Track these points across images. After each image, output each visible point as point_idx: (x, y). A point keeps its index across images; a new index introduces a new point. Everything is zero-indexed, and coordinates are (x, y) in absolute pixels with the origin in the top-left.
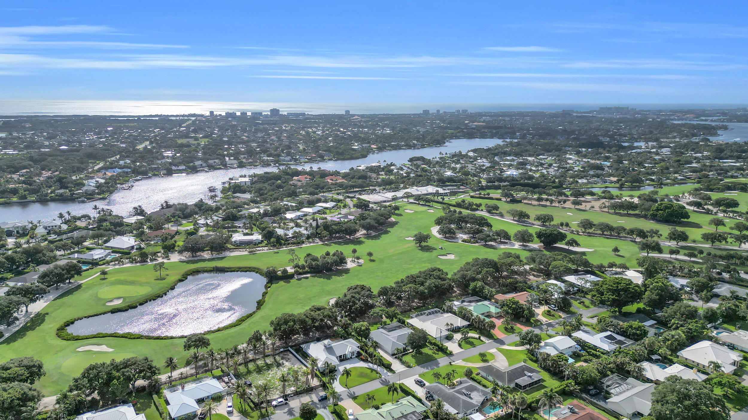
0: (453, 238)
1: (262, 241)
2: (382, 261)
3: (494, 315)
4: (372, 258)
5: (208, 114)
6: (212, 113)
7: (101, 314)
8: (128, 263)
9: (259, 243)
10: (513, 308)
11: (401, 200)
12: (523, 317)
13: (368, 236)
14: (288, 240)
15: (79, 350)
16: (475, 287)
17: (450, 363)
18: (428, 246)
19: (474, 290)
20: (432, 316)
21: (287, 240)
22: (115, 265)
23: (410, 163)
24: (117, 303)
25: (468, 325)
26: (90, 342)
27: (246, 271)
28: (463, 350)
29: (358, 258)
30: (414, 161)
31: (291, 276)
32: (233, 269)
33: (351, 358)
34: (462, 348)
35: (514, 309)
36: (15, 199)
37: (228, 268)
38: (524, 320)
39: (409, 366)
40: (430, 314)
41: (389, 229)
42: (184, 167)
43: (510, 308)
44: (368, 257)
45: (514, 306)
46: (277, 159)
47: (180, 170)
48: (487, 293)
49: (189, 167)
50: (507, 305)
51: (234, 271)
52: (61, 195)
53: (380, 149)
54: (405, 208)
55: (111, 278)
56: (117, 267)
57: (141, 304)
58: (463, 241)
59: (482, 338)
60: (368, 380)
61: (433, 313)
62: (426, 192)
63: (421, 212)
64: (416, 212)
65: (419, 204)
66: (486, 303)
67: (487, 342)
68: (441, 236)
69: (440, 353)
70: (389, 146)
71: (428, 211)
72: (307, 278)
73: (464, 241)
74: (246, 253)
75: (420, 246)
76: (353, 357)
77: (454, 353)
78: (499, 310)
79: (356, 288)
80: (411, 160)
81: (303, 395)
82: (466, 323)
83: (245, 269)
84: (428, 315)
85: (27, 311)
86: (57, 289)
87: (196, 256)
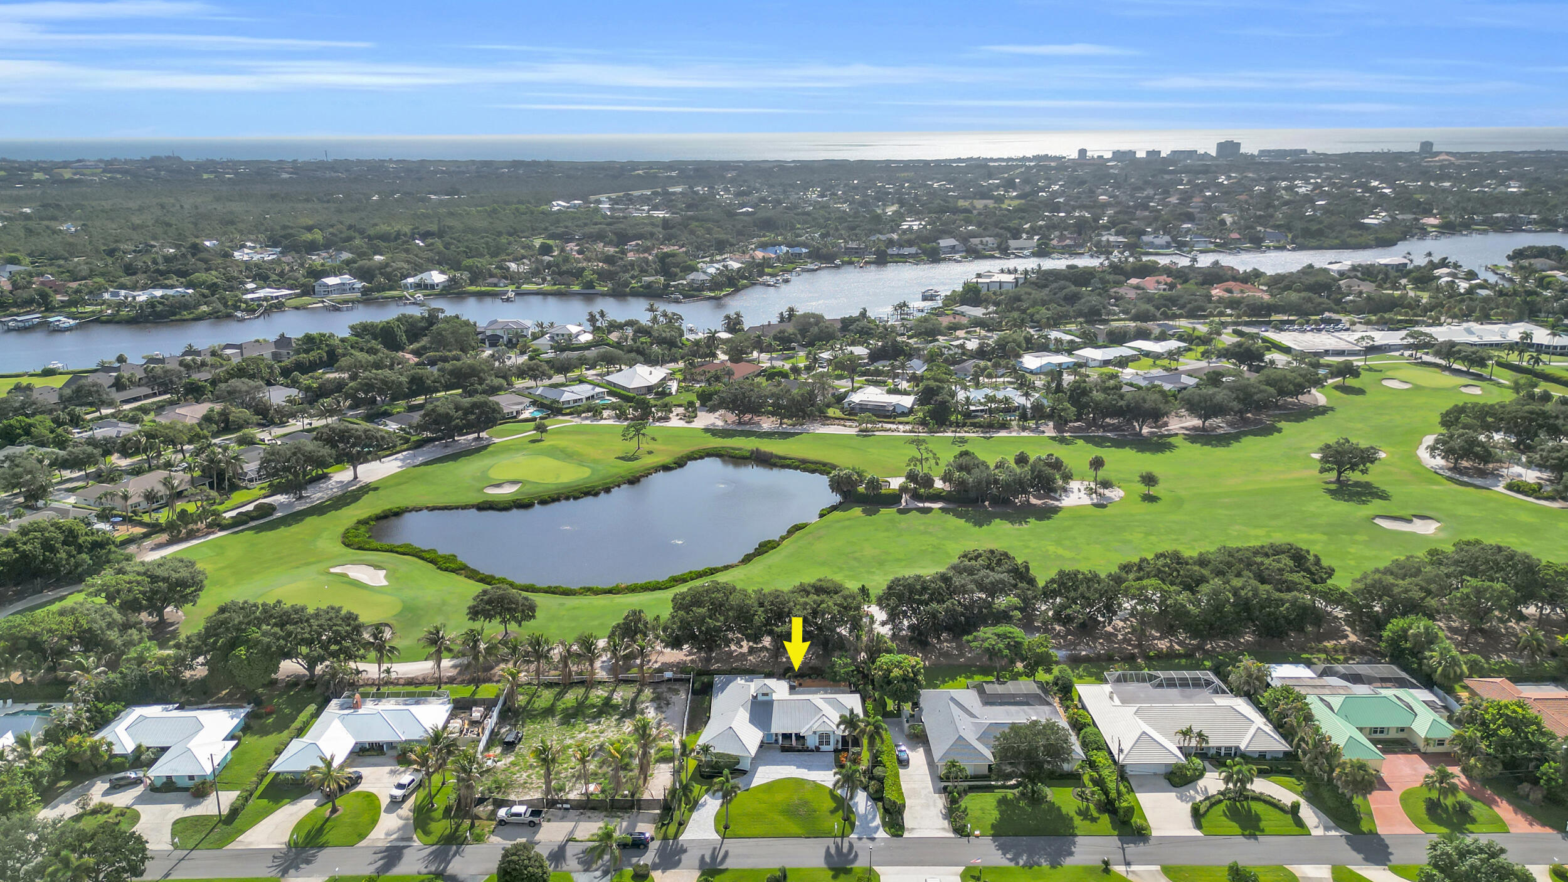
0: (1482, 474)
1: (911, 411)
2: (1179, 502)
3: (1421, 745)
4: (1153, 491)
5: (1074, 155)
6: (1082, 152)
7: (457, 508)
8: (609, 418)
9: (903, 414)
10: (1503, 738)
11: (1397, 354)
12: (1535, 781)
13: (1199, 437)
14: (976, 417)
15: (332, 570)
16: (1403, 635)
17: (1106, 863)
18: (1368, 485)
19: (1394, 642)
20: (1174, 692)
21: (968, 415)
22: (586, 418)
23: (1510, 264)
24: (508, 491)
25: (1286, 753)
26: (370, 557)
27: (813, 471)
28: (1198, 833)
29: (1106, 484)
30: (1528, 257)
31: (892, 500)
32: (789, 462)
33: (818, 749)
34: (1198, 826)
35: (1504, 745)
36: (576, 288)
37: (781, 458)
38: (1537, 795)
39: (960, 831)
40: (1171, 683)
41: (1279, 425)
42: (913, 250)
43: (1488, 735)
44: (1144, 489)
45: (1505, 732)
46: (1133, 240)
47: (903, 256)
48: (1433, 662)
49: (924, 252)
50: (1484, 723)
51: (789, 467)
52: (649, 286)
53: (1448, 229)
54: (1389, 374)
55: (549, 441)
56: (588, 422)
57: (543, 502)
58: (1510, 487)
59: (1307, 814)
60: (799, 831)
61: (1184, 683)
62: (1497, 339)
63: (1436, 390)
64: (1417, 388)
65: (1448, 369)
66: (1419, 696)
67: (1319, 832)
68: (1439, 462)
69: (1105, 819)
70: (1483, 223)
71: (1464, 390)
72: (928, 510)
73: (1516, 487)
74: (853, 431)
75: (1338, 481)
76: (824, 748)
77: (1154, 833)
78: (1448, 731)
79: (976, 558)
80: (1518, 255)
81: (596, 813)
82: (1277, 744)
83: (813, 466)
84: (1160, 685)
85: (356, 477)
86: (446, 446)
87: (746, 423)
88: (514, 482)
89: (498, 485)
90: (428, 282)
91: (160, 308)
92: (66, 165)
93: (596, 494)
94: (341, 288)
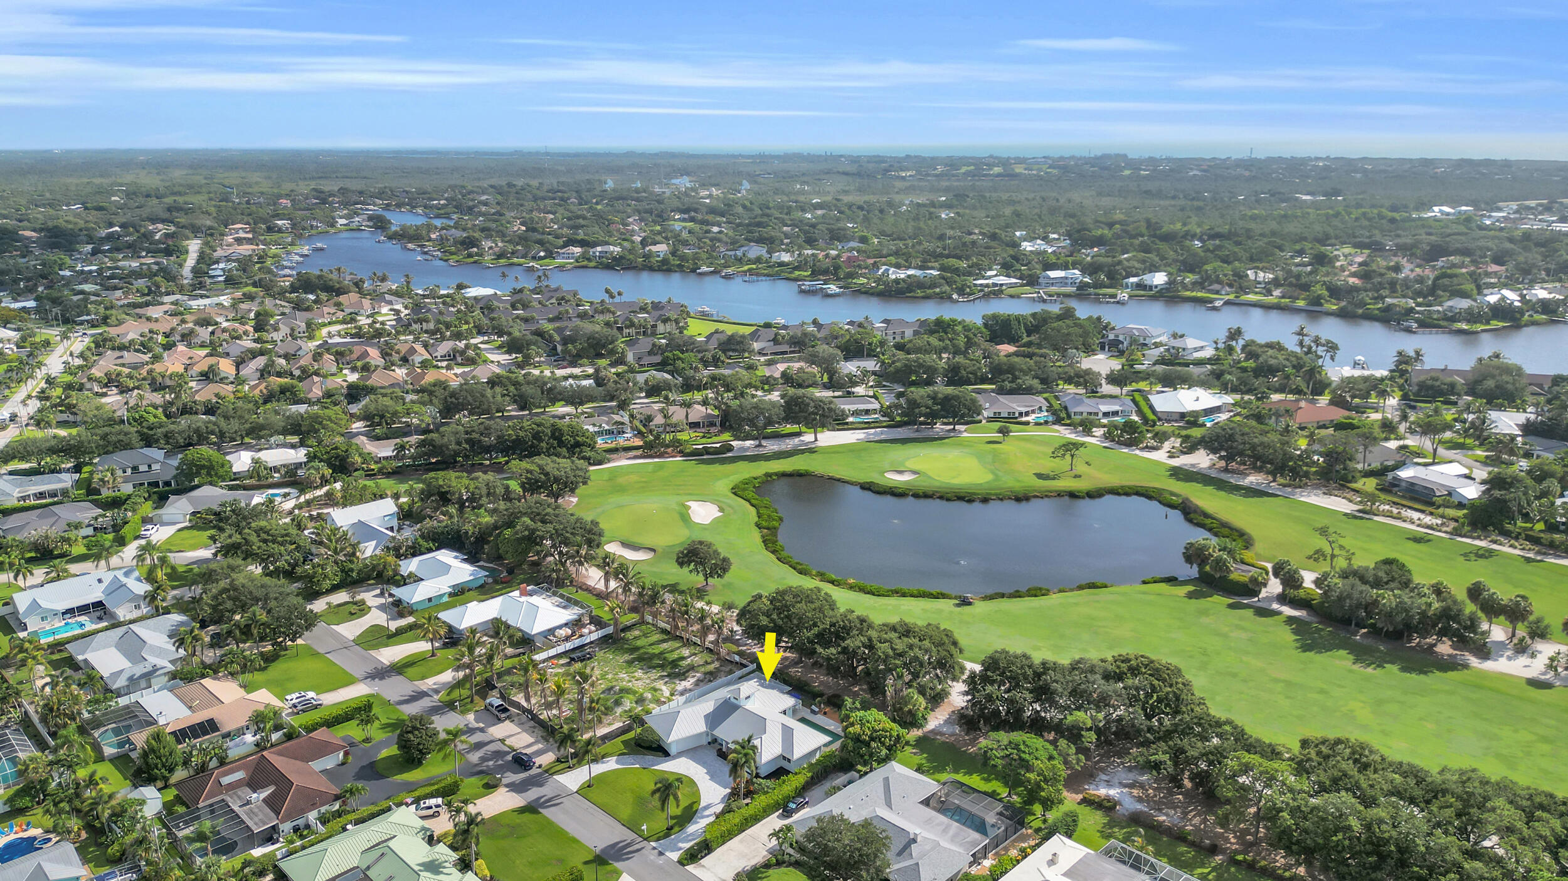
1: (1469, 503)
9: (1459, 505)
24: (903, 478)
32: (1209, 521)
37: (1204, 515)
74: (1349, 509)
85: (816, 440)
86: (917, 431)
87: (1233, 472)
88: (914, 472)
89: (900, 472)
90: (1148, 283)
91: (902, 285)
92: (1020, 161)
93: (970, 501)
94: (1063, 281)
